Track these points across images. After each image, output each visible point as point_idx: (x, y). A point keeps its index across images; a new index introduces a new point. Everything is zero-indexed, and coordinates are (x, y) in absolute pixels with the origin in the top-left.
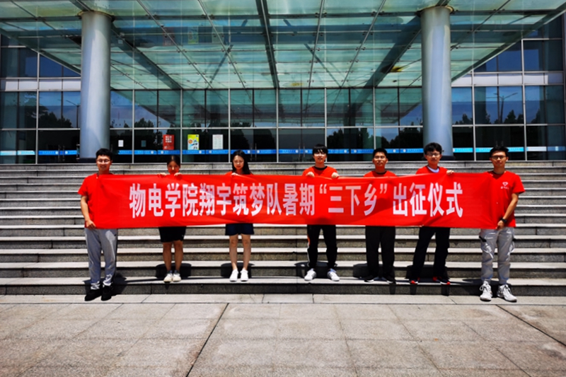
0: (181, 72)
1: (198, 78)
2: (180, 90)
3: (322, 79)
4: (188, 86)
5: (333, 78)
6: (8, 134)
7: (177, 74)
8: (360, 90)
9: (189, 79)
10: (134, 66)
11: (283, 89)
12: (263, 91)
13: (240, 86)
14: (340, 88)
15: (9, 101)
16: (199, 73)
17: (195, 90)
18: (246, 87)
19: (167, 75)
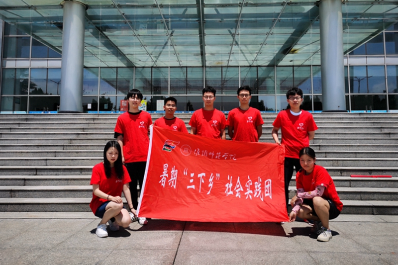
0: (134, 53)
1: (147, 58)
2: (133, 67)
3: (237, 59)
4: (139, 64)
5: (246, 58)
6: (7, 99)
7: (132, 55)
8: (264, 68)
9: (140, 58)
10: (100, 47)
11: (208, 67)
12: (194, 69)
13: (177, 64)
14: (250, 66)
15: (8, 75)
16: (148, 54)
17: (144, 67)
18: (182, 65)
19: (125, 55)
